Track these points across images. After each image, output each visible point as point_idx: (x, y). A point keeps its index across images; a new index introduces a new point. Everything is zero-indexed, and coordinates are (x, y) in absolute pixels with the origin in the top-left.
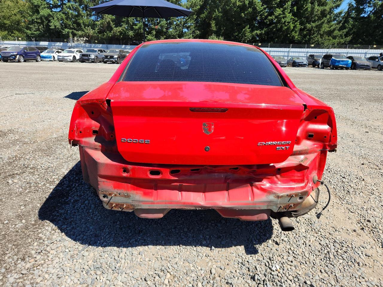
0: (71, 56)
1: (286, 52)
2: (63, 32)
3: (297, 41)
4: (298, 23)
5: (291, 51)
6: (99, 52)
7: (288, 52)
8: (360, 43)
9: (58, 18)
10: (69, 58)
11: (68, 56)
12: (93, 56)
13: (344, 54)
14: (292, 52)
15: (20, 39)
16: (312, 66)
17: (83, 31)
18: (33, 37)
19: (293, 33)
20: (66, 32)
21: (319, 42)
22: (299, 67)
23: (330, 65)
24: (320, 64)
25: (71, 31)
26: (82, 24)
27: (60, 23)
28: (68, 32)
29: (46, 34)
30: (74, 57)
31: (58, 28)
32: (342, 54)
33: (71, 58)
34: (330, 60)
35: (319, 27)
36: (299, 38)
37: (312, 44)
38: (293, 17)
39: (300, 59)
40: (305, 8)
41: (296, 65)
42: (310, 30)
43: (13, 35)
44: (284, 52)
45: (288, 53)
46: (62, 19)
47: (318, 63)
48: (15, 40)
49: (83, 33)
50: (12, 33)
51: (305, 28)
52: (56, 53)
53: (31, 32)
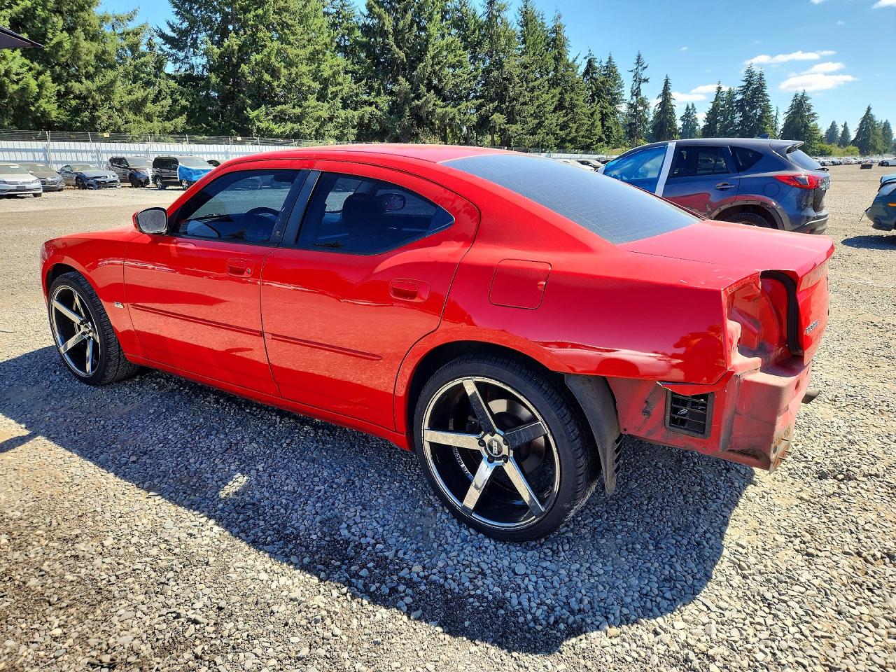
1: (38, 151)
3: (58, 122)
4: (47, 77)
5: (51, 147)
7: (45, 151)
8: (206, 132)
13: (201, 156)
14: (54, 151)
16: (130, 185)
19: (42, 103)
21: (119, 127)
22: (99, 188)
23: (181, 181)
24: (150, 178)
32: (197, 156)
34: (176, 169)
35: (107, 90)
36: (61, 117)
37: (104, 130)
38: (27, 62)
39: (90, 168)
40: (51, 40)
41: (89, 185)
42: (82, 98)
44: (32, 151)
45: (45, 155)
47: (145, 178)
51: (68, 91)
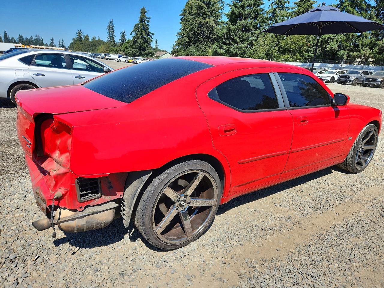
0: (329, 77)
2: (338, 54)
6: (363, 74)
9: (337, 41)
10: (327, 78)
11: (326, 77)
12: (352, 78)
15: (298, 60)
17: (360, 52)
18: (308, 59)
20: (341, 54)
25: (345, 52)
26: (360, 45)
27: (338, 45)
28: (343, 54)
29: (322, 56)
30: (333, 78)
31: (334, 50)
33: (329, 79)
43: (294, 57)
46: (341, 41)
48: (293, 61)
49: (359, 53)
50: (295, 55)
52: (318, 74)
53: (308, 54)
